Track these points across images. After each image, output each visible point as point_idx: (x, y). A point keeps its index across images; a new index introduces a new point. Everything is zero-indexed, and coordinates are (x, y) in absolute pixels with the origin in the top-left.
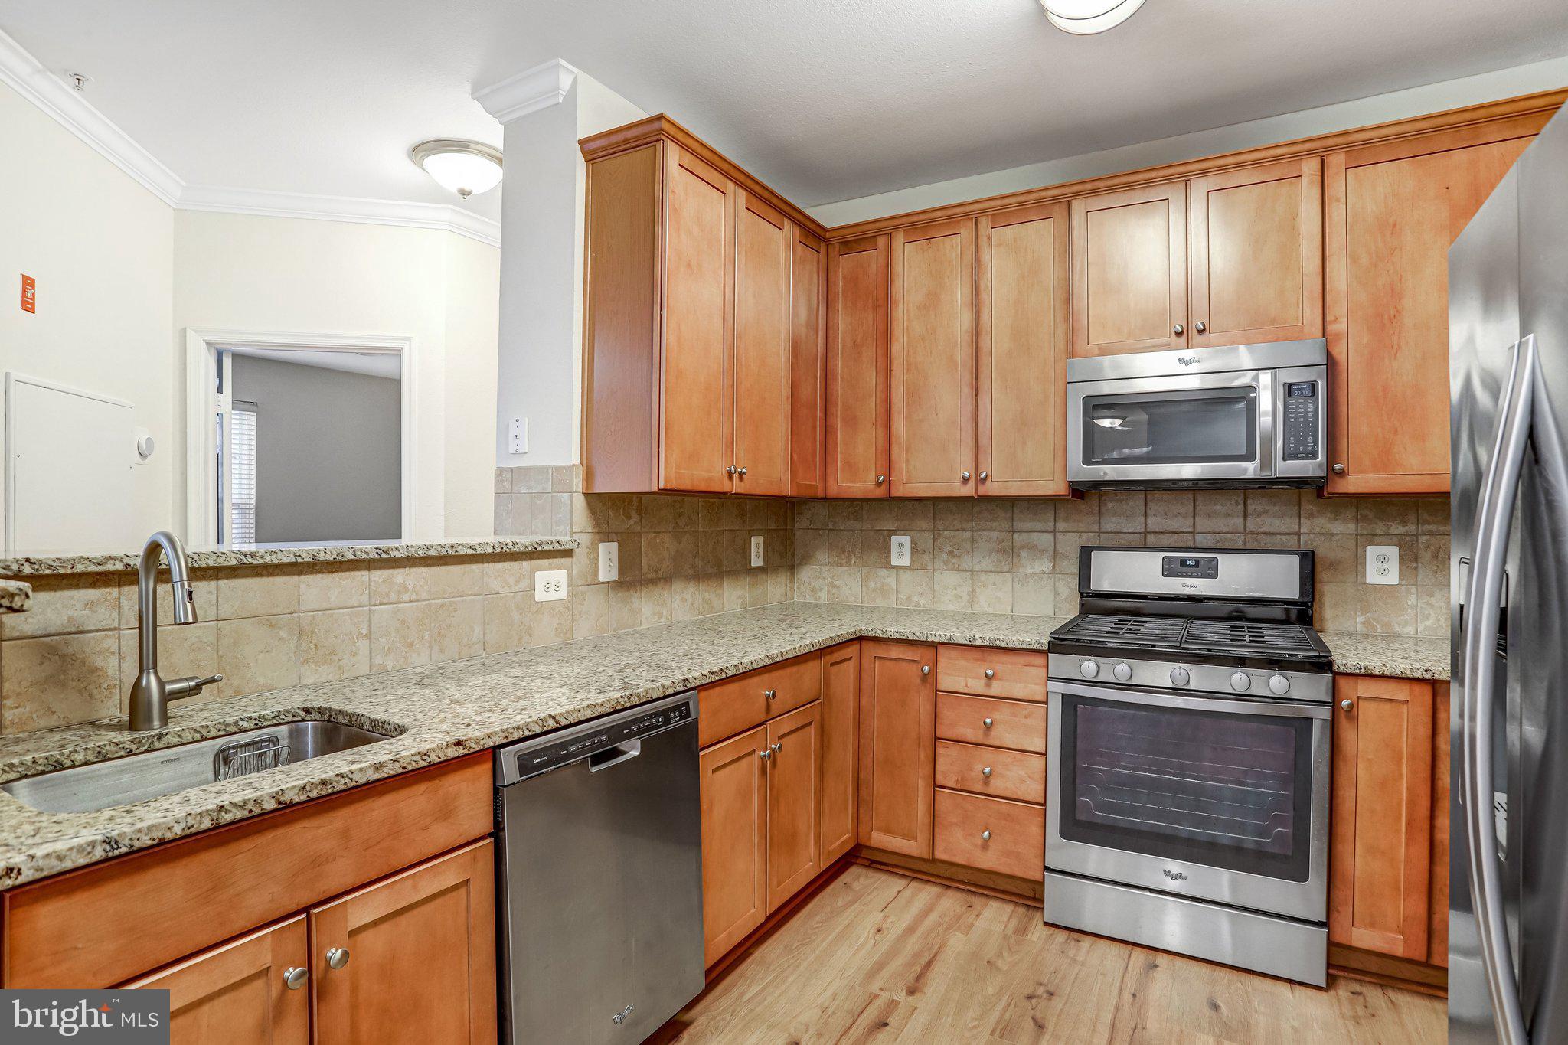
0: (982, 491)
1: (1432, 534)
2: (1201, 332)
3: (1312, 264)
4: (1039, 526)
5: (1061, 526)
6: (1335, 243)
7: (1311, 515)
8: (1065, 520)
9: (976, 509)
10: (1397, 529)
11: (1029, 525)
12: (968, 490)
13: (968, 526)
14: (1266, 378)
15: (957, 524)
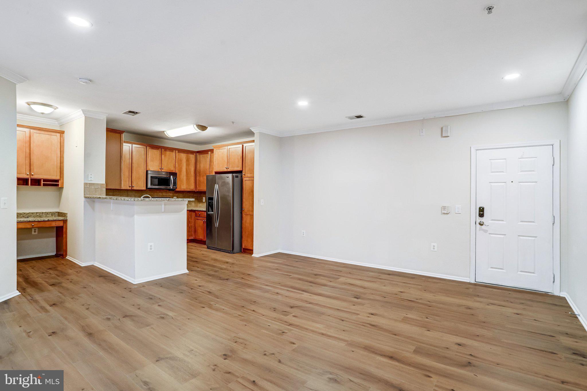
0: (133, 189)
1: (179, 195)
2: (163, 169)
3: (174, 163)
4: (132, 194)
5: (136, 194)
6: (177, 161)
7: (168, 193)
8: (136, 193)
9: (121, 191)
10: (176, 195)
11: (131, 194)
12: (130, 188)
13: (120, 194)
14: (171, 177)
15: (118, 194)
